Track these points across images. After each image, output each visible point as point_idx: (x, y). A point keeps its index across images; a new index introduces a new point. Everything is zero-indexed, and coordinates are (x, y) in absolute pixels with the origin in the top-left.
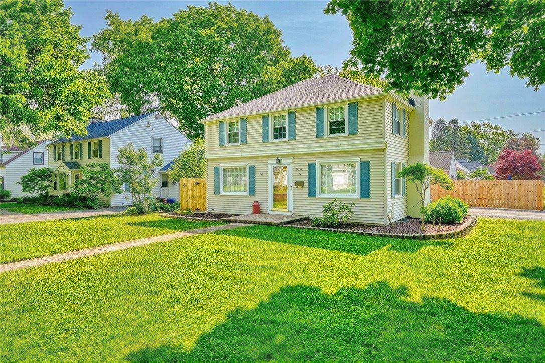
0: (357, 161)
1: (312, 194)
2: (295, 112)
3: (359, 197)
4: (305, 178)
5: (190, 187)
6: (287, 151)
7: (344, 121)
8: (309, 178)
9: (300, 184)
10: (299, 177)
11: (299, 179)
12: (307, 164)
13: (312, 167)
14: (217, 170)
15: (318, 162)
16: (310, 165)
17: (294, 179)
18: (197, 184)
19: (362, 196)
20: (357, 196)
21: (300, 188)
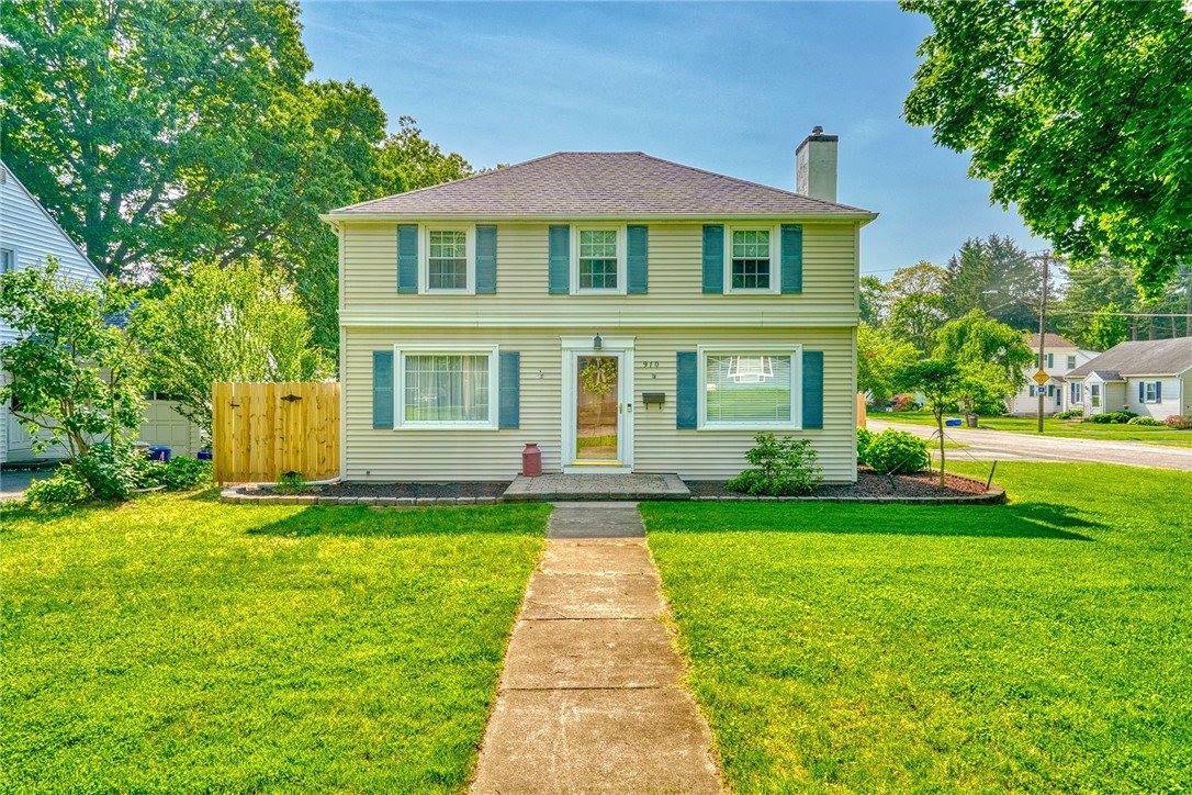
0: (797, 350)
1: (686, 422)
2: (645, 228)
3: (801, 428)
4: (668, 385)
5: (259, 409)
6: (622, 320)
7: (768, 262)
8: (679, 384)
9: (653, 399)
10: (652, 382)
11: (652, 388)
12: (675, 354)
13: (686, 360)
14: (383, 361)
15: (702, 349)
16: (680, 355)
17: (638, 388)
18: (292, 398)
19: (805, 426)
20: (795, 423)
21: (654, 408)
